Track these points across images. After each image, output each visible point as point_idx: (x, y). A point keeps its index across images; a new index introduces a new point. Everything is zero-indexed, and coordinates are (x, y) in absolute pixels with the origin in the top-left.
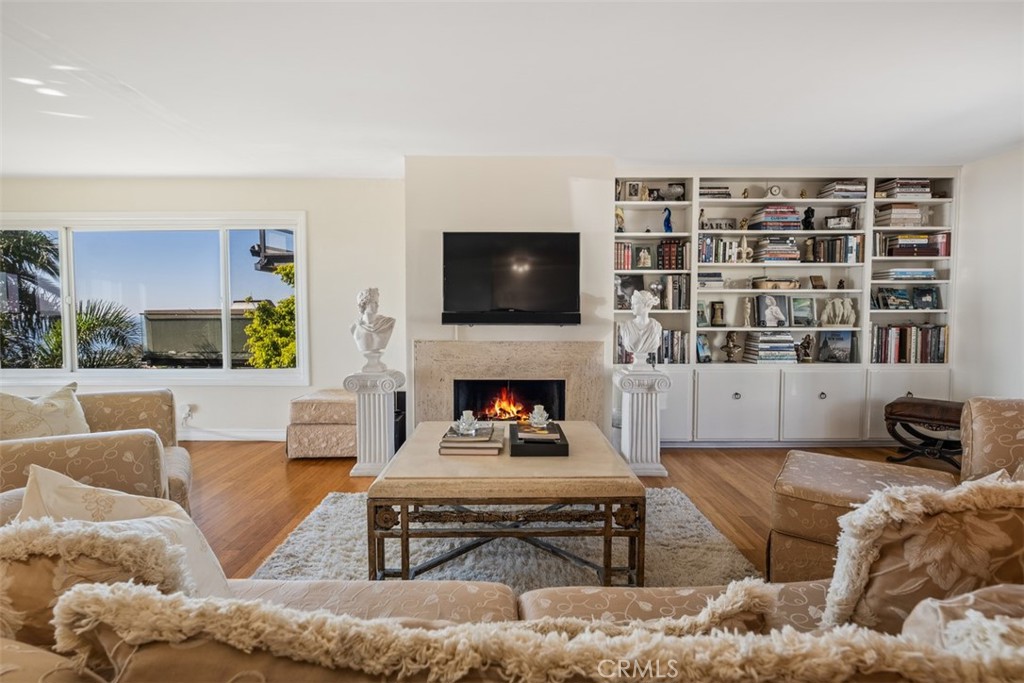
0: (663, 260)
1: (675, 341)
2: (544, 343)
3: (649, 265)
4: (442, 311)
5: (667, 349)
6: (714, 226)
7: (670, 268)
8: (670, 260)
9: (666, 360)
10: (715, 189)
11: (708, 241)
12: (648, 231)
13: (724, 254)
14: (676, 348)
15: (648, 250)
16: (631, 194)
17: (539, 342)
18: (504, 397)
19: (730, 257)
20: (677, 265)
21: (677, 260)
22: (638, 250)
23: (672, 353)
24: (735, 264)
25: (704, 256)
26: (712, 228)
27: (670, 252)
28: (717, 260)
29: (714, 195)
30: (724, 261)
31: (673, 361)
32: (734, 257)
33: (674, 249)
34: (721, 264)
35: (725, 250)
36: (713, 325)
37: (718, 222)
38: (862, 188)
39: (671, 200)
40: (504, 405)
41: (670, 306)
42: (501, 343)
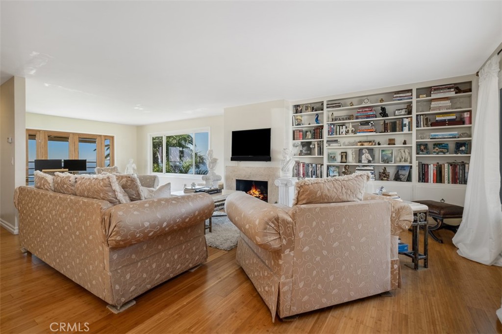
0: (315, 136)
1: (318, 169)
2: (261, 168)
3: (310, 137)
4: (231, 156)
5: (314, 172)
6: (341, 119)
7: (317, 139)
8: (317, 136)
9: (314, 176)
10: (335, 104)
11: (332, 126)
12: (309, 124)
13: (339, 132)
14: (318, 172)
15: (310, 131)
16: (306, 110)
17: (259, 167)
19: (342, 132)
20: (319, 137)
21: (319, 135)
22: (307, 132)
23: (316, 174)
24: (345, 135)
25: (331, 132)
26: (340, 120)
27: (317, 132)
28: (336, 134)
29: (333, 107)
30: (339, 134)
31: (317, 177)
32: (344, 133)
33: (318, 131)
34: (338, 136)
35: (339, 130)
37: (342, 117)
38: (410, 94)
39: (319, 111)
40: (254, 191)
41: (317, 154)
42: (248, 167)
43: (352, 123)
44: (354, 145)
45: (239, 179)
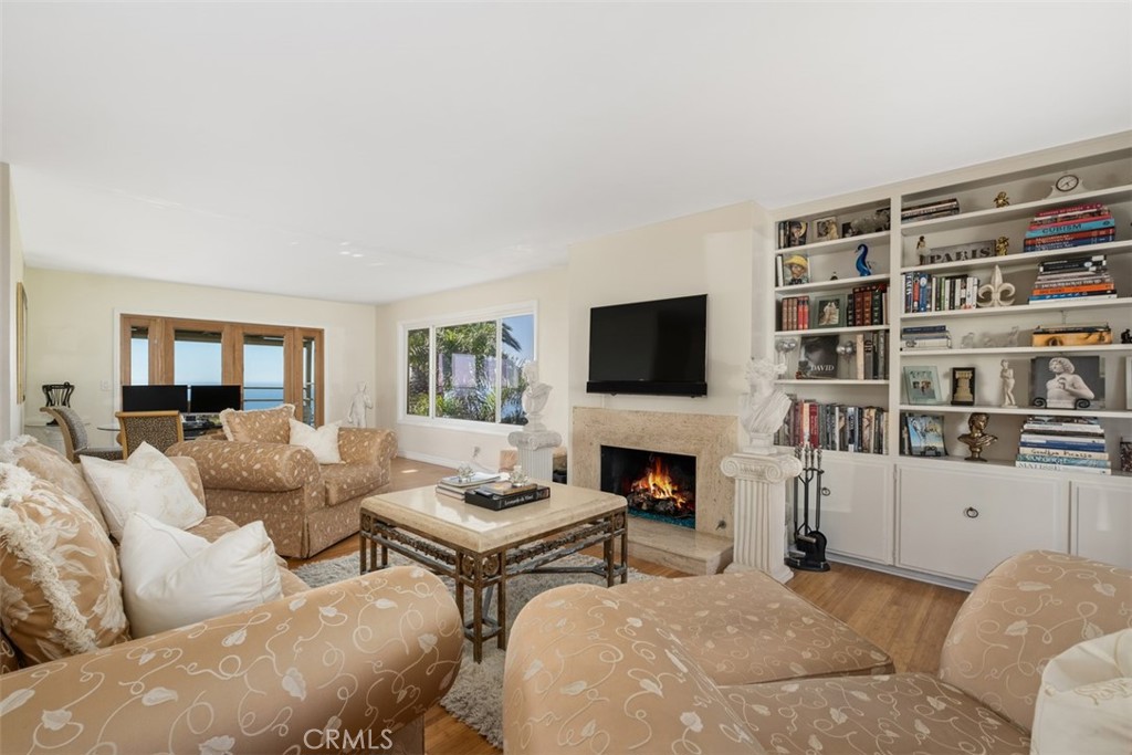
0: (854, 314)
1: (866, 423)
2: (675, 415)
3: (836, 321)
4: (587, 379)
5: (852, 432)
6: (953, 256)
7: (863, 324)
8: (863, 313)
9: (851, 447)
10: (933, 203)
11: (923, 281)
12: (834, 278)
13: (952, 298)
14: (866, 432)
15: (837, 302)
16: (820, 235)
17: (671, 414)
18: (658, 470)
19: (963, 301)
20: (872, 318)
21: (872, 312)
22: (823, 304)
23: (861, 438)
24: (974, 310)
25: (915, 301)
26: (949, 259)
27: (866, 302)
28: (939, 306)
29: (929, 215)
30: (952, 306)
31: (862, 448)
32: (972, 301)
33: (867, 299)
34: (947, 312)
35: (953, 291)
36: (954, 403)
37: (959, 250)
39: (870, 232)
40: (658, 480)
41: (861, 374)
42: (637, 412)
43: (1003, 265)
44: (1011, 344)
45: (611, 444)
